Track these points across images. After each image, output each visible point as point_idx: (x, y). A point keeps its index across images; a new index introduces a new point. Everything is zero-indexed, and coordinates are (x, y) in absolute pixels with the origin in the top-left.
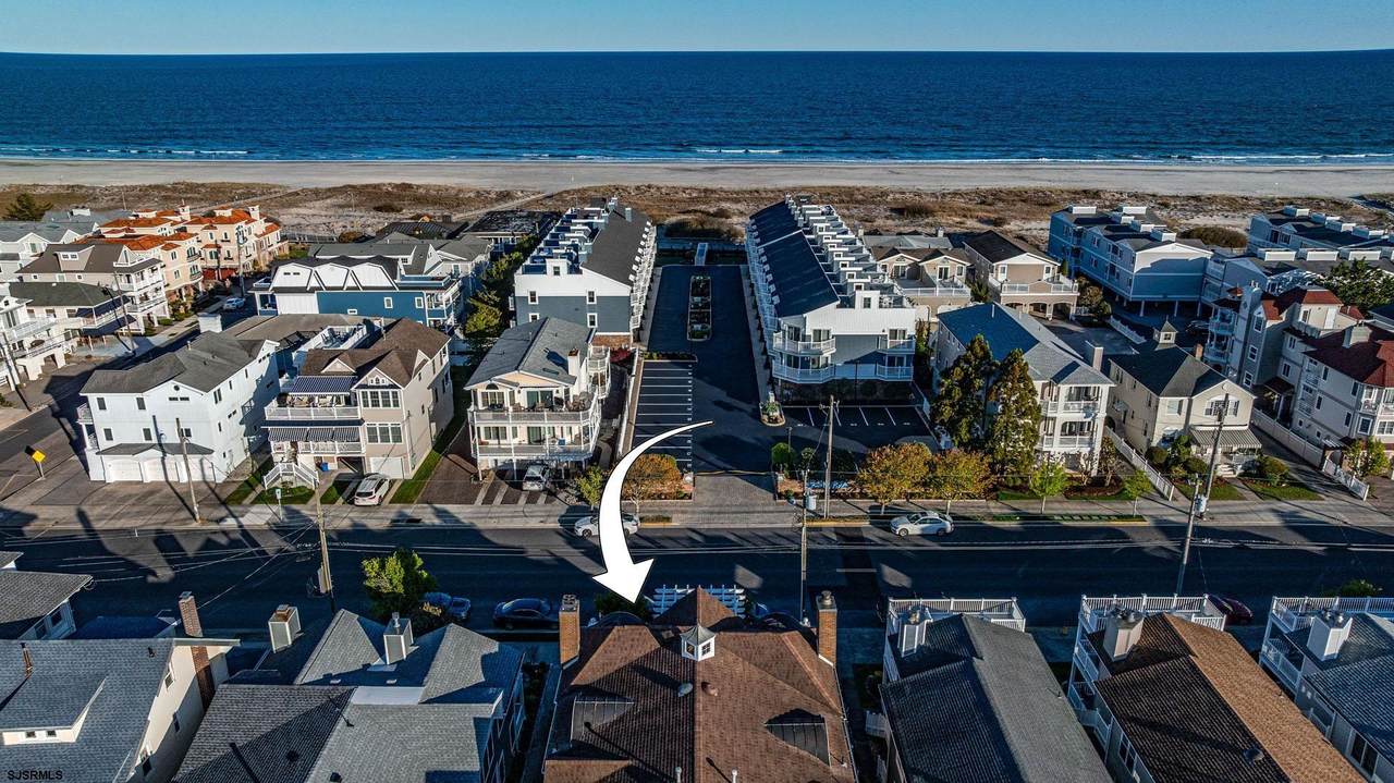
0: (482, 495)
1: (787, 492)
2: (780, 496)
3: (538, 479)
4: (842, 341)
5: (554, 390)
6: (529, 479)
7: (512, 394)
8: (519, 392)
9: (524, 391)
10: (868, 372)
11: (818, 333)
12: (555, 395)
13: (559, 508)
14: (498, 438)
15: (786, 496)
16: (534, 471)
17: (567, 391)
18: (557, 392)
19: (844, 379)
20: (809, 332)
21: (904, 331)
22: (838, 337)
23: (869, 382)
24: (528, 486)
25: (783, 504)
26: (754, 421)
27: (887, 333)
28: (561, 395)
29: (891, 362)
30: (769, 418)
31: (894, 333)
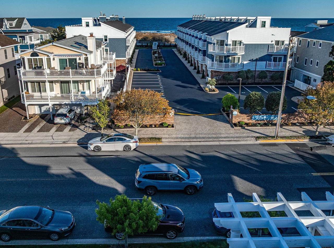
0: (26, 127)
1: (239, 122)
2: (235, 125)
3: (65, 115)
4: (249, 47)
5: (78, 58)
6: (59, 115)
7: (49, 60)
8: (54, 59)
9: (57, 59)
10: (261, 66)
11: (235, 43)
12: (78, 61)
13: (79, 134)
14: (40, 91)
15: (239, 124)
16: (63, 111)
17: (86, 59)
18: (80, 59)
19: (249, 70)
20: (230, 42)
21: (283, 42)
22: (246, 45)
23: (262, 72)
24: (57, 120)
25: (239, 130)
26: (200, 92)
27: (274, 43)
28: (83, 61)
29: (275, 60)
30: (210, 89)
31: (277, 43)
